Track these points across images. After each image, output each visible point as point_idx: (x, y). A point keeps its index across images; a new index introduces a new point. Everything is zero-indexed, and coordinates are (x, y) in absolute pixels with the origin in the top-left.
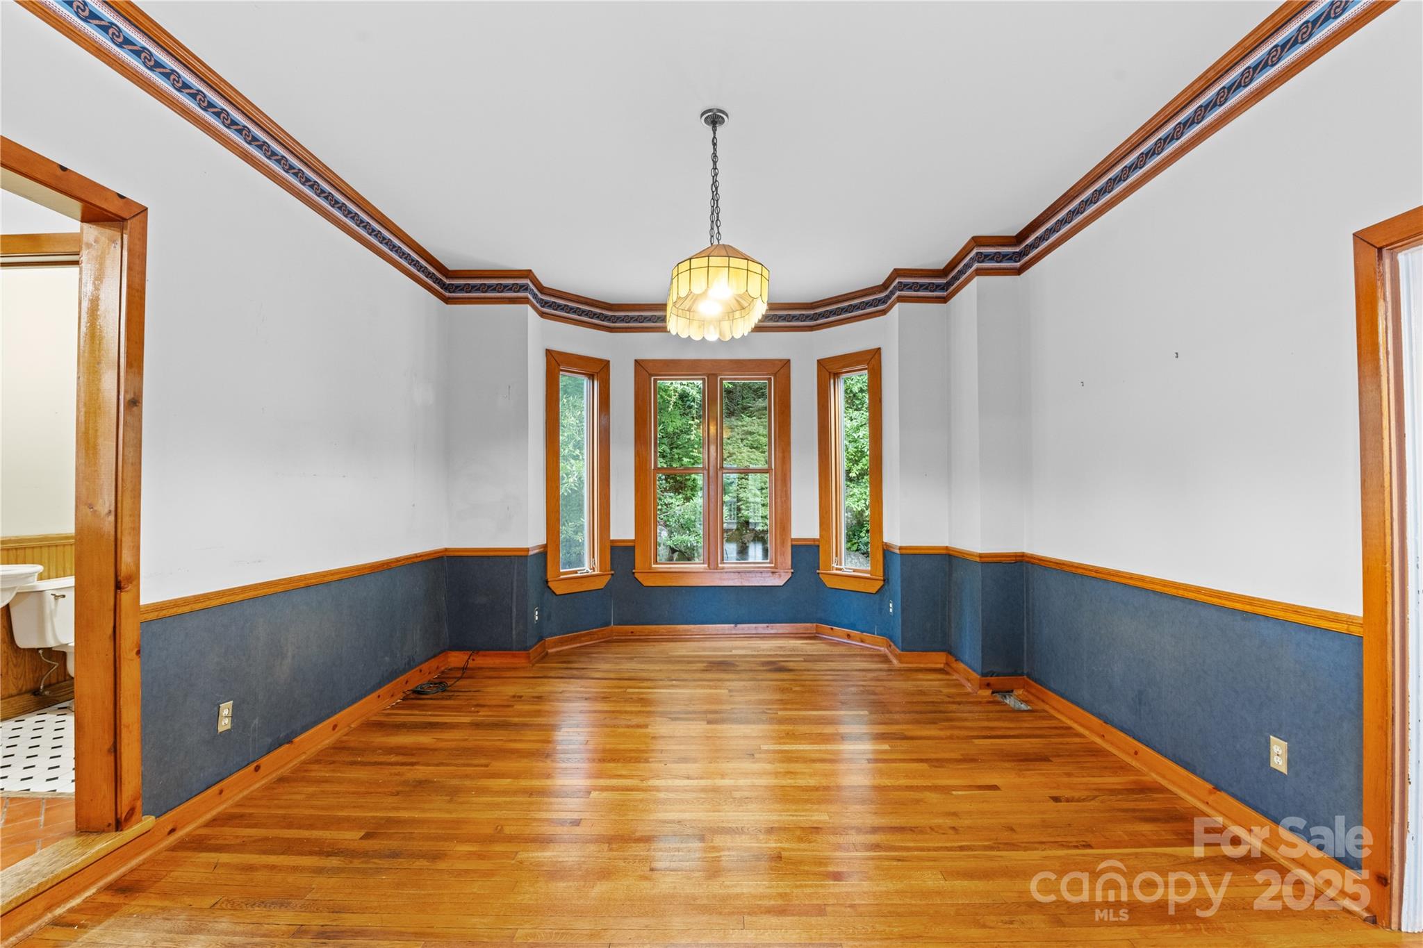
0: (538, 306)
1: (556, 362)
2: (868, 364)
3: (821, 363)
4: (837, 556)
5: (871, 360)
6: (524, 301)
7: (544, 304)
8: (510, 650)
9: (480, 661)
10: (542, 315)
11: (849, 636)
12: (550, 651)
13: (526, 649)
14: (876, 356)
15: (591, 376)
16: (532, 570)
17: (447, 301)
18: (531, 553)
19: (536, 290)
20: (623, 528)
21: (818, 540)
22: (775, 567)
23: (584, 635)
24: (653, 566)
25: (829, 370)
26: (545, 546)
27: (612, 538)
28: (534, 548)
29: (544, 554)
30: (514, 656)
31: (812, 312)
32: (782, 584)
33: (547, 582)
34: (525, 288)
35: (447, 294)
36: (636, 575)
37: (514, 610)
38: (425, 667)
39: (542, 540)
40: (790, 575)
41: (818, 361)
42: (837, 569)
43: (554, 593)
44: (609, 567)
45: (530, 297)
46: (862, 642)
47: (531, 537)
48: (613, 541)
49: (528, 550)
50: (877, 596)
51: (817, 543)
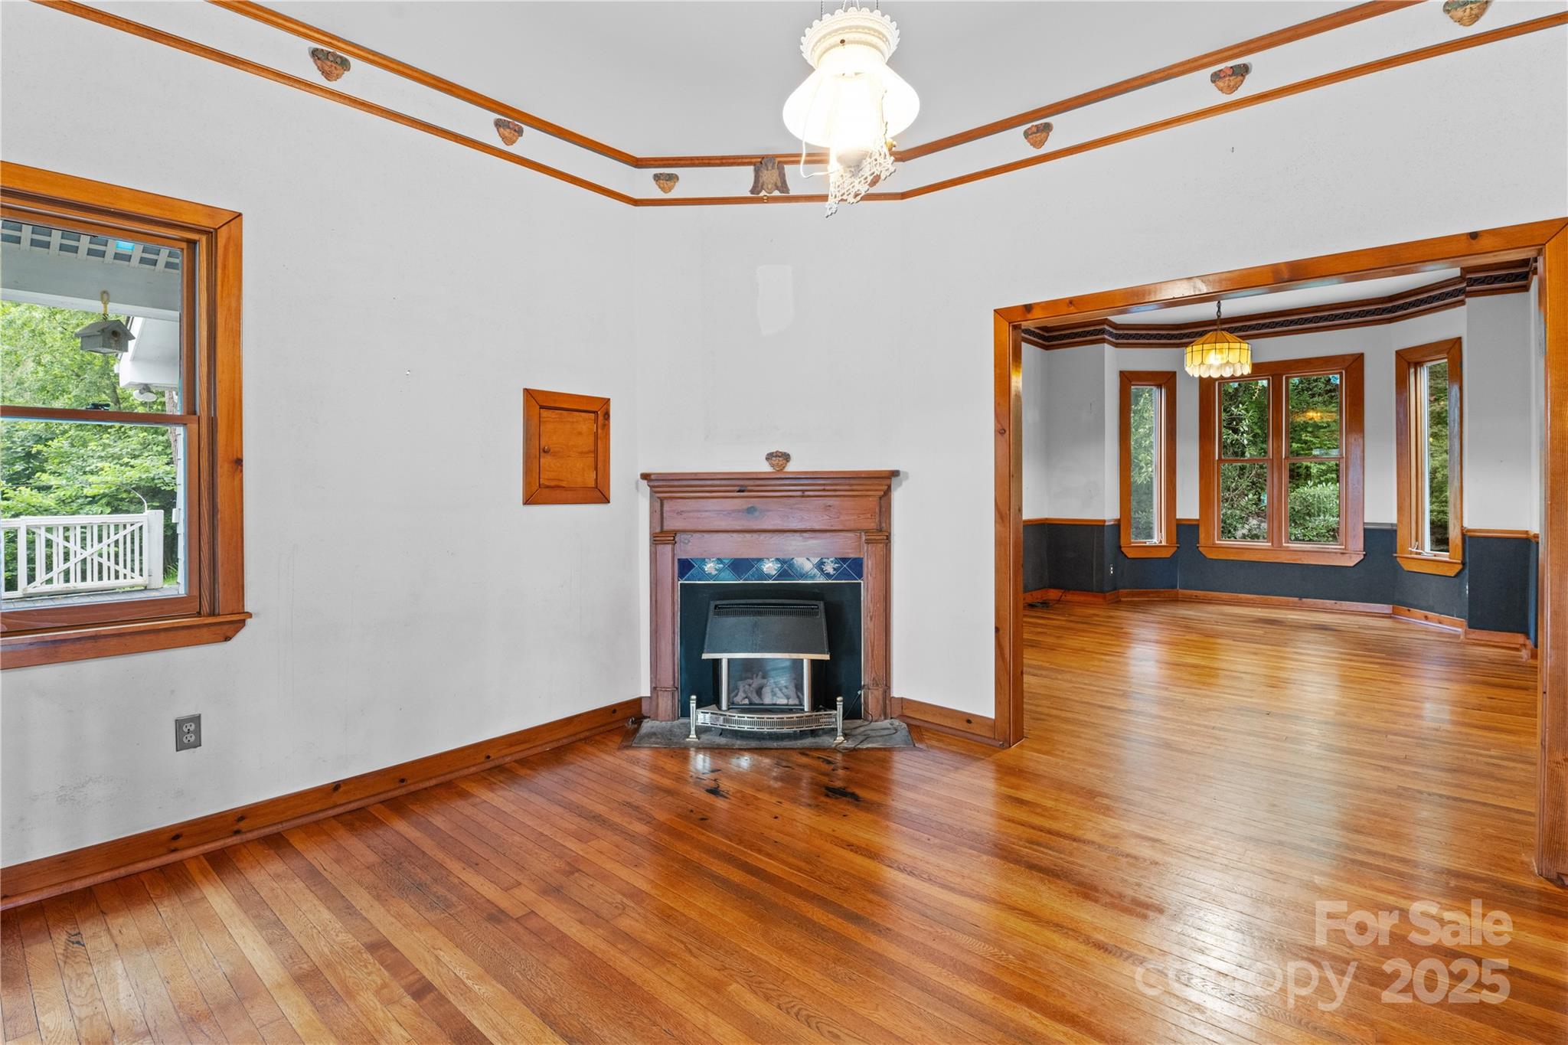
0: (1114, 340)
1: (1128, 379)
2: (1448, 353)
3: (1399, 353)
4: (1417, 540)
5: (1453, 347)
6: (1103, 341)
7: (1118, 337)
8: (1092, 591)
9: (1070, 597)
10: (1116, 345)
11: (1426, 618)
12: (1123, 599)
13: (1102, 592)
14: (1457, 346)
15: (1159, 386)
16: (1108, 536)
17: (1047, 348)
18: (1107, 524)
19: (1111, 330)
20: (1188, 508)
21: (1396, 525)
22: (1345, 549)
23: (1152, 593)
24: (1217, 542)
25: (1408, 361)
26: (1119, 520)
27: (1178, 517)
28: (1110, 521)
29: (1117, 526)
30: (1095, 596)
31: (1390, 305)
32: (1352, 564)
33: (1120, 547)
34: (1103, 332)
35: (1047, 343)
36: (1200, 549)
37: (1095, 564)
38: (1034, 593)
39: (1117, 516)
40: (1362, 557)
41: (1397, 352)
42: (1417, 553)
43: (1126, 556)
44: (1175, 540)
45: (1106, 337)
46: (1440, 623)
47: (1108, 511)
48: (1178, 520)
49: (1104, 521)
50: (1456, 580)
51: (1394, 528)
